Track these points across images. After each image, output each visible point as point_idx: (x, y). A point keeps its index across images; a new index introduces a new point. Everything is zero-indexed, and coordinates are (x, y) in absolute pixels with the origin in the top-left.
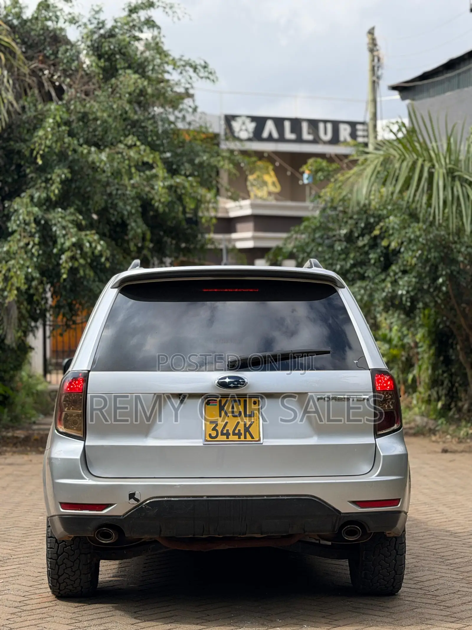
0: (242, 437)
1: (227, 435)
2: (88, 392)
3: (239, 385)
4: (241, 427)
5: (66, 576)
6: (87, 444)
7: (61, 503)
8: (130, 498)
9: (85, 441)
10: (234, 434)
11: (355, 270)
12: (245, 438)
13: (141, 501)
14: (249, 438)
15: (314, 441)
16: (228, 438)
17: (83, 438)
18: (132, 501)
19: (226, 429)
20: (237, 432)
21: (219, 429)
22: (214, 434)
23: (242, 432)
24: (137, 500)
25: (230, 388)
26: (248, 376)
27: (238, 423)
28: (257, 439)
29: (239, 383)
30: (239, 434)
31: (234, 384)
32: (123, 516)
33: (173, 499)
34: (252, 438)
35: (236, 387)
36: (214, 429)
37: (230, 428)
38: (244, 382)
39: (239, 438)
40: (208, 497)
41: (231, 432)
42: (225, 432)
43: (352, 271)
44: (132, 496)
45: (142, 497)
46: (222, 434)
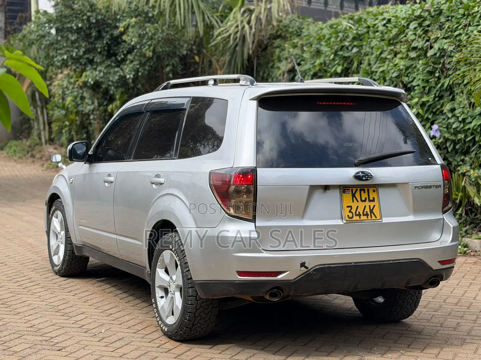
0: (369, 217)
1: (359, 215)
2: (258, 185)
3: (368, 178)
4: (367, 209)
5: (199, 325)
6: (258, 224)
7: (238, 272)
8: (301, 267)
9: (255, 222)
10: (364, 215)
11: (87, 56)
12: (371, 217)
13: (309, 269)
14: (373, 217)
15: (411, 218)
16: (360, 218)
17: (254, 220)
18: (303, 268)
19: (358, 211)
20: (365, 213)
21: (353, 211)
22: (351, 215)
23: (369, 213)
24: (307, 268)
25: (363, 180)
26: (374, 171)
27: (365, 206)
28: (379, 218)
29: (368, 177)
30: (367, 215)
31: (365, 177)
32: (294, 280)
33: (332, 266)
34: (376, 217)
35: (366, 180)
36: (350, 211)
37: (360, 210)
38: (371, 176)
39: (367, 218)
40: (355, 263)
41: (361, 213)
42: (357, 213)
43: (84, 57)
44: (303, 265)
45: (310, 265)
46: (356, 215)
